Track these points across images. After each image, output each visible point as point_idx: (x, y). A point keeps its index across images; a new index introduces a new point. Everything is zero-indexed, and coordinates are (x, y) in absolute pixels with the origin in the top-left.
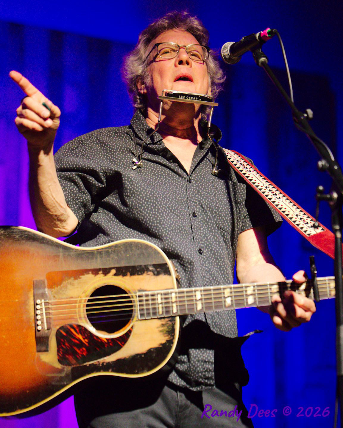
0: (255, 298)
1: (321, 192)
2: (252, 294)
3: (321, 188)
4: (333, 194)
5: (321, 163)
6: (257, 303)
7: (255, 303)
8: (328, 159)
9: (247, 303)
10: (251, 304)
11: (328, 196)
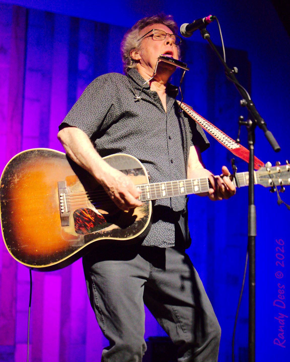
0: (199, 188)
1: (242, 120)
2: (197, 185)
3: (242, 117)
4: (249, 121)
5: (242, 102)
6: (201, 190)
7: (199, 190)
8: (246, 99)
9: (194, 190)
10: (197, 191)
11: (246, 122)
